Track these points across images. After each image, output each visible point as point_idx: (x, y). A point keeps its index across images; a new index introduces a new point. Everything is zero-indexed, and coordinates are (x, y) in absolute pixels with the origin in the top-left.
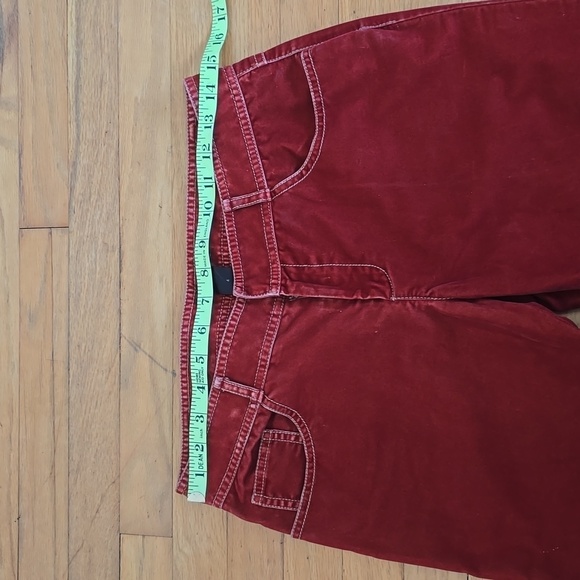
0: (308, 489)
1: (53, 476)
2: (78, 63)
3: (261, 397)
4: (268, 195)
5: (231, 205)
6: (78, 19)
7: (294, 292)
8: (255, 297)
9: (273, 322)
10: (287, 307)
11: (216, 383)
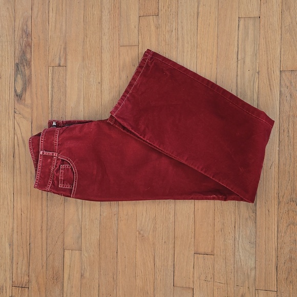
0: (76, 182)
1: (42, 230)
2: (52, 94)
3: (57, 155)
6: (52, 79)
11: (41, 153)
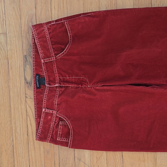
0: (71, 136)
3: (56, 113)
4: (55, 58)
5: (44, 61)
7: (63, 85)
8: (52, 86)
9: (57, 93)
10: (61, 89)
11: (44, 110)
